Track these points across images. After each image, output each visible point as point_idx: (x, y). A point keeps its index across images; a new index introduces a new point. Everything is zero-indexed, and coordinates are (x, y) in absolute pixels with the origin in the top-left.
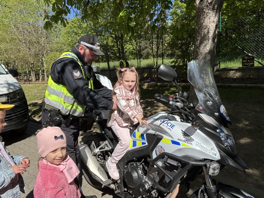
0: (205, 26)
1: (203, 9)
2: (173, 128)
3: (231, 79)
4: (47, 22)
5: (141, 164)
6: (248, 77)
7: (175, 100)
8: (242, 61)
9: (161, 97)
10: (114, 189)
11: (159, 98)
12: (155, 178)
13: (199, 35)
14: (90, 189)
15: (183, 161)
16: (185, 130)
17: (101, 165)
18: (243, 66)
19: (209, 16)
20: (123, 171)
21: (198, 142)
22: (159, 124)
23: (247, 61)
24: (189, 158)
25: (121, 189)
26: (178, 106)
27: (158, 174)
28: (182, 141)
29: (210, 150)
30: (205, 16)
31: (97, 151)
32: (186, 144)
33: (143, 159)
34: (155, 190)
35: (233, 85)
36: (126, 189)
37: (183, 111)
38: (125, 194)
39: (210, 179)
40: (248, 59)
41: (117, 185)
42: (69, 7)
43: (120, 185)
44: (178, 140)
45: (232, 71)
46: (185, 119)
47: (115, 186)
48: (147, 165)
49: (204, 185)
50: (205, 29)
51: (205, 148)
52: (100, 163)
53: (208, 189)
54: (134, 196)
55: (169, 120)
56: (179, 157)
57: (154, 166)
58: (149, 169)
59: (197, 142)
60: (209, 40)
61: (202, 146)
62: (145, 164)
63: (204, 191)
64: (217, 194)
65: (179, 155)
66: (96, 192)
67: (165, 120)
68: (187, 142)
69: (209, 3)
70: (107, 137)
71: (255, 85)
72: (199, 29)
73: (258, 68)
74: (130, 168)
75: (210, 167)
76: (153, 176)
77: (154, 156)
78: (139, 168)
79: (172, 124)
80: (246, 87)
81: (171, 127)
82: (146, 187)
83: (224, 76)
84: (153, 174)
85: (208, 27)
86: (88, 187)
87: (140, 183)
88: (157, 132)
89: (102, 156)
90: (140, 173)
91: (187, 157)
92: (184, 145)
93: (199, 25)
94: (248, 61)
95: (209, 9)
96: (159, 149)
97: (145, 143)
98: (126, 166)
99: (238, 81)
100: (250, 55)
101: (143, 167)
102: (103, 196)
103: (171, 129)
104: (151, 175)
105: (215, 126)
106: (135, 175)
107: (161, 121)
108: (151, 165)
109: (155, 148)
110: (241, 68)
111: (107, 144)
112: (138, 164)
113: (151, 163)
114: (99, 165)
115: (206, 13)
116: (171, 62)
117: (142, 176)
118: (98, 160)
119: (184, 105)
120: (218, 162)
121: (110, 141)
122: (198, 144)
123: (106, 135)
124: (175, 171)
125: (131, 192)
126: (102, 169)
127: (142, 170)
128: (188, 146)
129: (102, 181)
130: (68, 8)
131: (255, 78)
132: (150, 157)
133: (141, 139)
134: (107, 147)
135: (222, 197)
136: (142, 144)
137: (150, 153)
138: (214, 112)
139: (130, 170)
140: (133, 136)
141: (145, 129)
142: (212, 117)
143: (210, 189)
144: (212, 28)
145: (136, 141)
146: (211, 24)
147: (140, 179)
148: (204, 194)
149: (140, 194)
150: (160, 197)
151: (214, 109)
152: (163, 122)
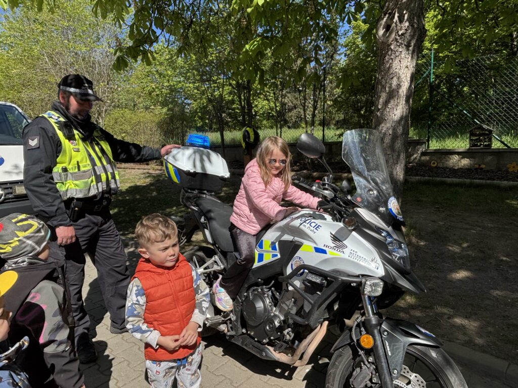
0: (392, 73)
1: (389, 45)
2: (318, 230)
3: (448, 170)
4: (118, 58)
5: (269, 291)
6: (477, 166)
7: (321, 187)
8: (470, 137)
9: (301, 181)
10: (226, 331)
11: (298, 182)
13: (381, 88)
15: (331, 277)
16: (336, 233)
18: (472, 146)
19: (399, 57)
21: (354, 249)
22: (299, 225)
24: (339, 273)
25: (237, 331)
26: (325, 195)
27: (295, 303)
28: (330, 247)
29: (370, 262)
30: (392, 57)
32: (335, 252)
33: (273, 281)
34: (290, 329)
35: (449, 180)
36: (244, 331)
37: (335, 205)
38: (242, 338)
40: (480, 135)
41: (231, 325)
42: (158, 31)
43: (236, 324)
44: (324, 246)
46: (339, 217)
47: (226, 328)
48: (279, 290)
50: (392, 78)
51: (363, 259)
53: (367, 320)
54: (256, 339)
55: (314, 218)
56: (327, 271)
57: (288, 288)
58: (282, 297)
59: (352, 250)
60: (397, 99)
61: (358, 256)
62: (276, 290)
63: (361, 325)
64: (379, 328)
65: (327, 268)
67: (307, 219)
68: (338, 250)
69: (399, 36)
70: (217, 250)
71: (488, 182)
72: (382, 78)
73: (498, 152)
74: (252, 295)
75: (365, 283)
76: (288, 306)
77: (289, 271)
78: (266, 295)
79: (317, 224)
80: (471, 186)
81: (316, 229)
82: (276, 323)
83: (434, 163)
84: (287, 303)
85: (398, 75)
87: (266, 317)
88: (295, 238)
90: (268, 303)
91: (337, 271)
92: (331, 253)
93: (382, 71)
94: (480, 138)
95: (399, 46)
96: (296, 261)
97: (276, 255)
98: (245, 294)
99: (460, 174)
100: (485, 126)
101: (273, 295)
102: (207, 349)
103: (315, 230)
104: (284, 306)
105: (378, 227)
106: (260, 305)
107: (301, 220)
108: (284, 289)
109: (289, 262)
110: (467, 151)
111: (216, 260)
112: (265, 290)
113: (283, 286)
115: (393, 52)
116: (338, 135)
117: (270, 306)
119: (335, 195)
120: (381, 279)
121: (221, 256)
122: (353, 252)
123: (216, 246)
124: (318, 293)
125: (252, 333)
127: (271, 297)
128: (337, 254)
130: (155, 33)
131: (492, 170)
132: (283, 275)
133: (270, 249)
134: (217, 266)
135: (386, 333)
136: (272, 257)
137: (284, 269)
138: (379, 206)
139: (251, 298)
140: (259, 246)
141: (278, 234)
142: (374, 213)
143: (369, 321)
144: (405, 78)
145: (263, 254)
146: (402, 71)
147: (266, 312)
148: (360, 329)
149: (267, 335)
150: (297, 342)
151: (378, 202)
152: (305, 222)
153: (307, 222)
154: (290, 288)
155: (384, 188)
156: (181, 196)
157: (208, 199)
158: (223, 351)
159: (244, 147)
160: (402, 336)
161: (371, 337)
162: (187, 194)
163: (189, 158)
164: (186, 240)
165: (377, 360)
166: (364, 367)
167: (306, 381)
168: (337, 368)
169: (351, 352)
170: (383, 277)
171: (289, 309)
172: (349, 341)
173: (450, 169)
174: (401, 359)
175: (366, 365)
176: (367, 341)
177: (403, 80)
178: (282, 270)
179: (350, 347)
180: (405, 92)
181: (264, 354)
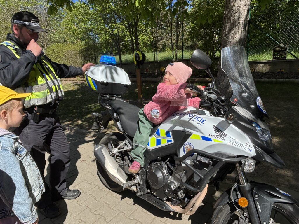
0: (235, 10)
2: (203, 123)
3: (260, 73)
5: (165, 164)
6: (279, 70)
7: (207, 91)
8: (273, 53)
9: (194, 87)
10: (136, 191)
12: (182, 178)
13: (228, 21)
14: (108, 192)
15: (215, 158)
16: (218, 125)
17: (120, 166)
18: (274, 58)
20: (146, 172)
21: (232, 137)
23: (279, 53)
24: (221, 155)
27: (185, 174)
28: (214, 136)
29: (244, 146)
31: (115, 151)
32: (218, 140)
33: (169, 158)
34: (182, 191)
36: (149, 191)
37: (216, 104)
38: (147, 196)
39: (244, 176)
40: (279, 51)
41: (139, 187)
43: (143, 186)
44: (209, 135)
45: (261, 65)
46: (217, 113)
47: (136, 188)
48: (173, 165)
49: (236, 184)
50: (235, 13)
51: (240, 144)
52: (119, 164)
53: (242, 187)
54: (158, 198)
55: (199, 114)
56: (210, 154)
57: (181, 165)
58: (175, 169)
59: (230, 138)
60: (239, 27)
61: (235, 142)
62: (171, 164)
63: (237, 190)
64: (251, 192)
65: (211, 151)
66: (114, 196)
67: (194, 115)
68: (220, 138)
70: (126, 136)
72: (228, 14)
73: (290, 61)
74: (154, 168)
75: (245, 164)
77: (182, 154)
78: (164, 168)
79: (202, 119)
80: (277, 83)
81: (202, 122)
82: (172, 187)
83: (252, 70)
84: (180, 174)
85: (239, 11)
86: (106, 190)
87: (165, 184)
88: (185, 129)
89: (120, 157)
90: (166, 173)
91: (219, 153)
92: (215, 141)
93: (228, 9)
96: (187, 146)
97: (171, 141)
98: (149, 167)
99: (268, 75)
100: (282, 45)
101: (168, 167)
102: (122, 200)
103: (201, 124)
104: (177, 175)
105: (250, 120)
106: (160, 175)
107: (189, 116)
108: (177, 164)
110: (271, 61)
111: (126, 143)
112: (163, 164)
113: (177, 162)
114: (118, 166)
118: (117, 161)
119: (217, 97)
120: (253, 158)
121: (130, 141)
122: (232, 140)
123: (125, 133)
124: (205, 169)
125: (155, 193)
126: (122, 170)
127: (167, 169)
128: (220, 141)
129: (122, 183)
131: (286, 72)
132: (177, 156)
133: (166, 136)
134: (127, 147)
135: (257, 196)
136: (168, 142)
137: (177, 151)
138: (250, 104)
139: (154, 170)
140: (156, 133)
141: (171, 125)
142: (247, 110)
143: (244, 188)
144: (243, 13)
145: (160, 139)
146: (242, 8)
147: (165, 180)
148: (236, 192)
149: (165, 195)
150: (187, 199)
151: (250, 101)
152: (193, 117)
153: (195, 117)
154: (183, 165)
155: (252, 90)
156: (99, 99)
157: (118, 101)
158: (134, 201)
159: (136, 64)
160: (269, 198)
161: (245, 198)
162: (103, 98)
163: (102, 72)
164: (103, 128)
165: (251, 216)
166: (241, 220)
167: (191, 220)
168: (219, 220)
169: (229, 208)
170: (255, 156)
171: (181, 177)
172: (228, 201)
173: (261, 73)
174: (268, 214)
175: (242, 219)
176: (243, 202)
177: (243, 14)
178: (176, 151)
179: (229, 205)
180: (243, 23)
181: (164, 208)
